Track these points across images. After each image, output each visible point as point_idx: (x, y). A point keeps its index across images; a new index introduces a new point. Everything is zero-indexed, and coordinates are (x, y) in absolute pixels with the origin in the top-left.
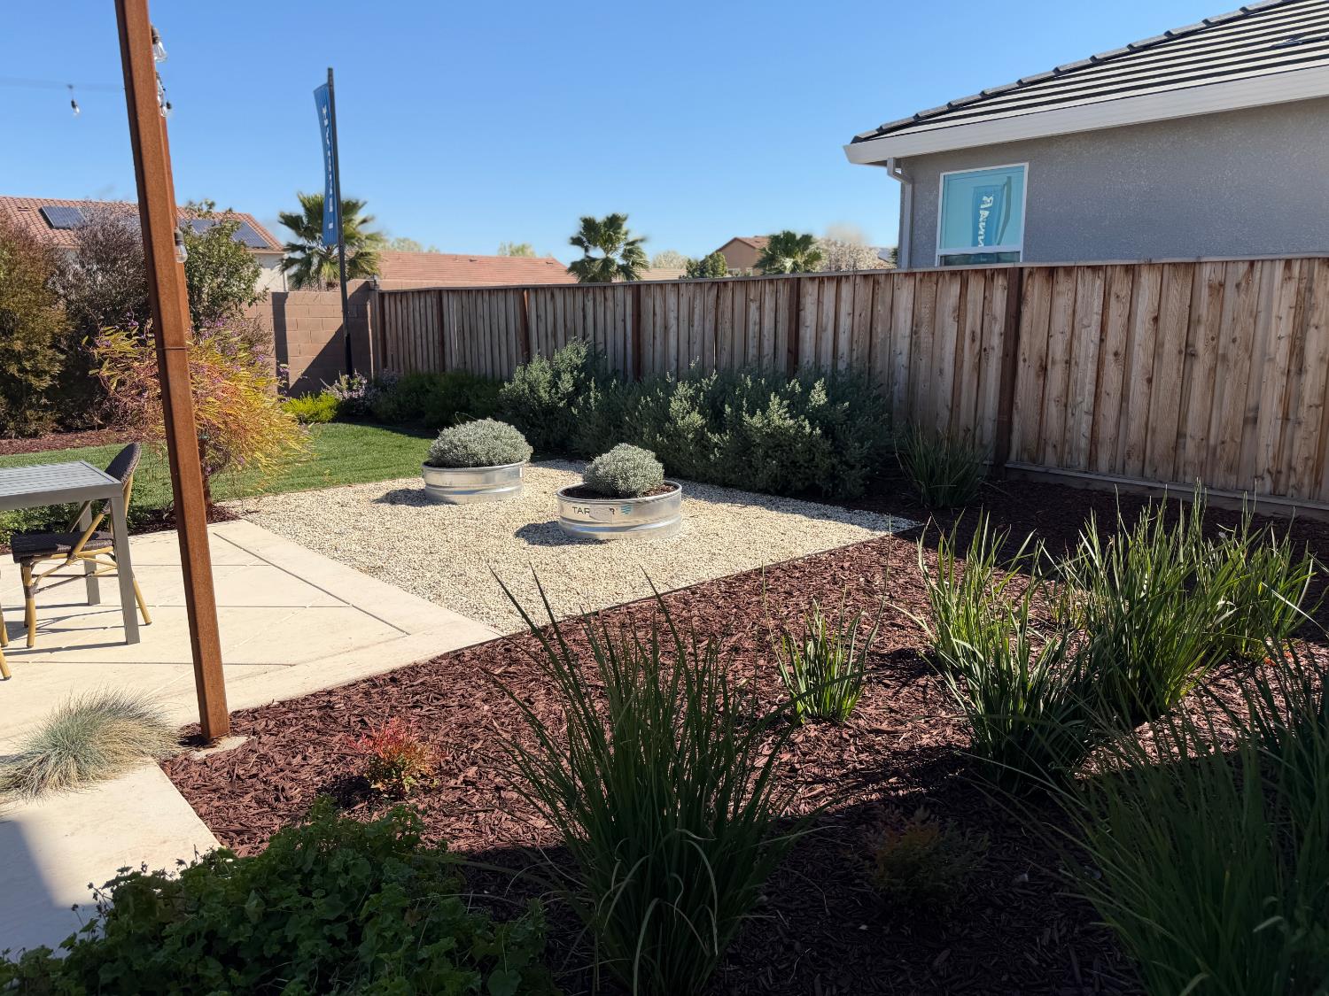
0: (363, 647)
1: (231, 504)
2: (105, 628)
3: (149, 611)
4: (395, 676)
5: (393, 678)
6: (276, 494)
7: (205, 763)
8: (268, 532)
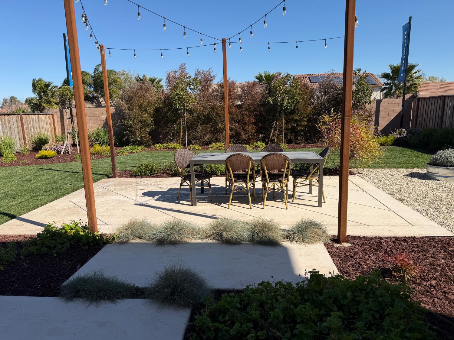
0: (394, 226)
1: (354, 170)
2: (312, 201)
3: (325, 198)
4: (406, 239)
5: (405, 239)
6: (369, 169)
7: (337, 248)
8: (365, 181)
